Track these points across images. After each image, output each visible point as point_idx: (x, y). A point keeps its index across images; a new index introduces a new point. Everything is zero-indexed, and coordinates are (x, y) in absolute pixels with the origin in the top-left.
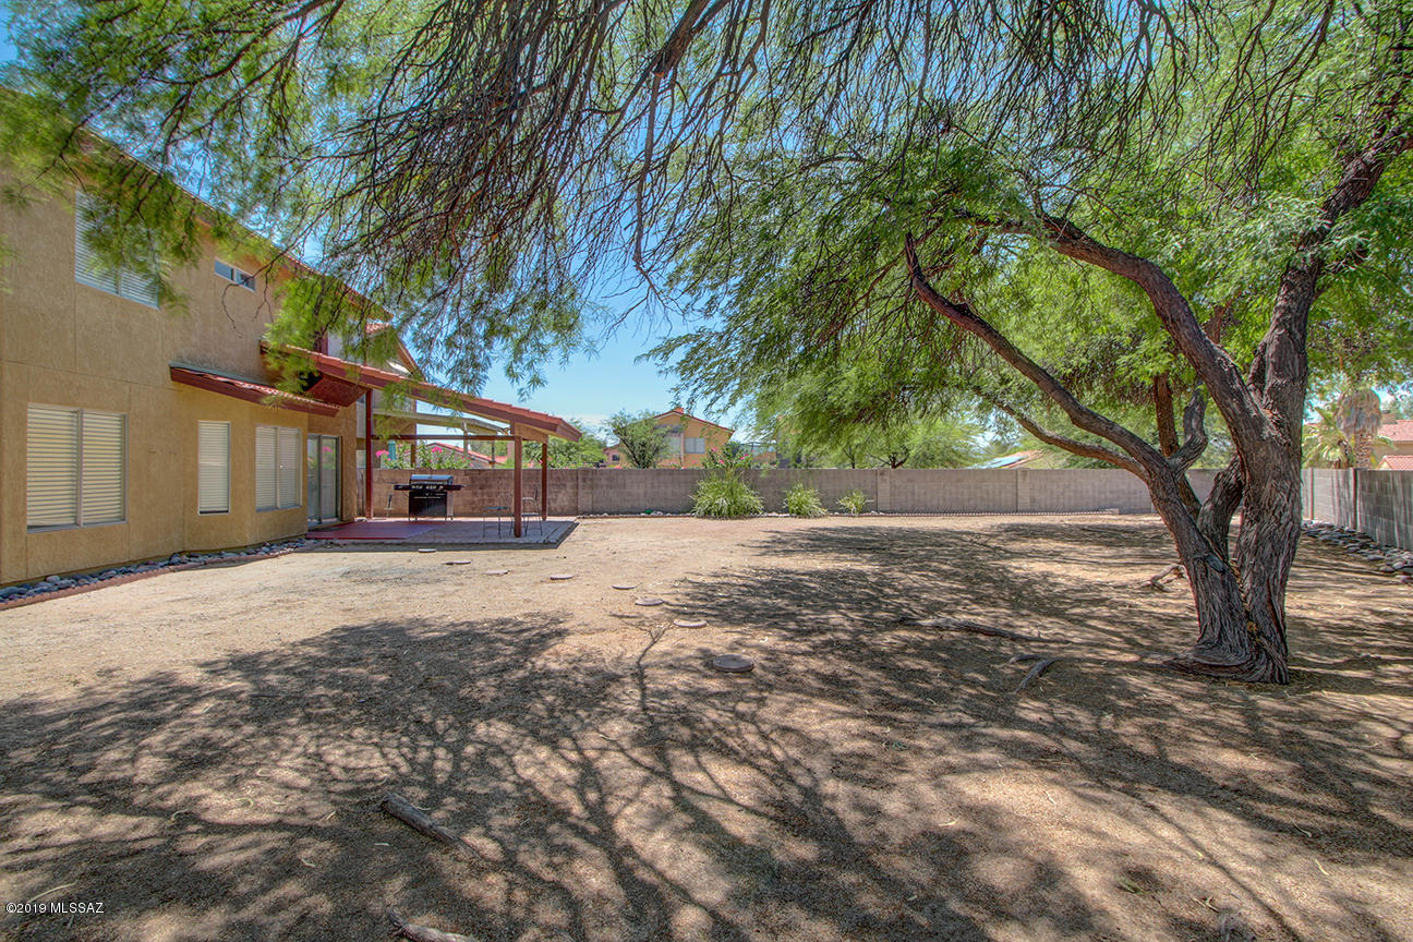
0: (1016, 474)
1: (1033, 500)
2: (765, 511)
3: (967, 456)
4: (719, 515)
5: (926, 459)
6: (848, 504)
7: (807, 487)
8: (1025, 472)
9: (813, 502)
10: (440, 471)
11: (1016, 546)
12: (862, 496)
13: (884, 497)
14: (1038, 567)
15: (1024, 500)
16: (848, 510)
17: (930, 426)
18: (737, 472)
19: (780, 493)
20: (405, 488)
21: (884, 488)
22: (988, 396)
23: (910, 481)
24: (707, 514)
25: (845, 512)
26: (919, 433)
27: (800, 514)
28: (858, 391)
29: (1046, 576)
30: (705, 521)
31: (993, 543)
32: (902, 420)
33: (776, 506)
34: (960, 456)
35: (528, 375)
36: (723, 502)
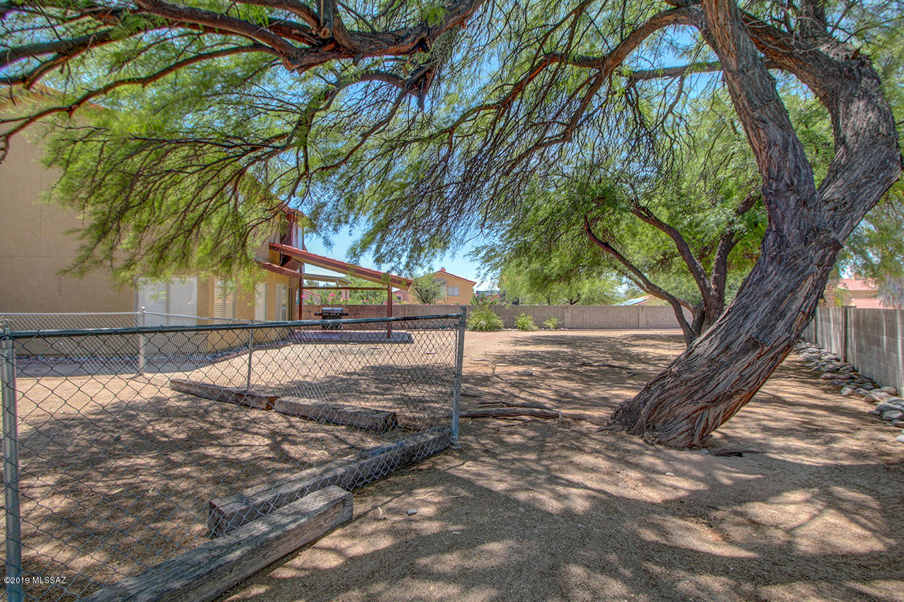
0: (640, 307)
1: (647, 322)
2: (505, 327)
3: (612, 299)
4: (481, 329)
5: (590, 300)
6: (549, 324)
7: (526, 315)
8: (643, 307)
9: (531, 323)
10: (332, 306)
11: (633, 343)
12: (556, 320)
13: (568, 320)
14: (643, 350)
15: (643, 322)
16: (549, 328)
17: (593, 283)
18: (490, 307)
19: (513, 318)
20: (320, 315)
21: (568, 316)
22: (620, 271)
23: (582, 312)
24: (475, 329)
25: (547, 328)
26: (586, 287)
27: (523, 329)
28: (559, 269)
29: (645, 353)
30: (474, 333)
31: (625, 342)
32: (579, 280)
33: (510, 325)
34: (609, 298)
35: (428, 266)
36: (483, 322)
